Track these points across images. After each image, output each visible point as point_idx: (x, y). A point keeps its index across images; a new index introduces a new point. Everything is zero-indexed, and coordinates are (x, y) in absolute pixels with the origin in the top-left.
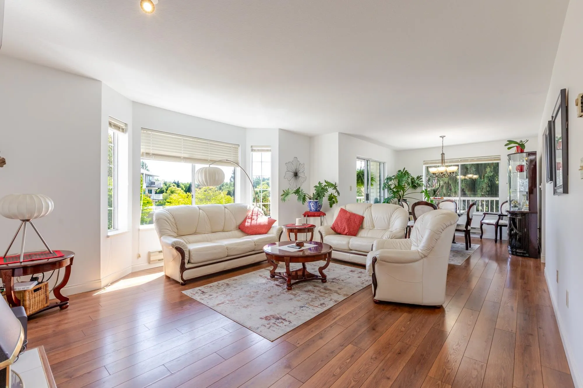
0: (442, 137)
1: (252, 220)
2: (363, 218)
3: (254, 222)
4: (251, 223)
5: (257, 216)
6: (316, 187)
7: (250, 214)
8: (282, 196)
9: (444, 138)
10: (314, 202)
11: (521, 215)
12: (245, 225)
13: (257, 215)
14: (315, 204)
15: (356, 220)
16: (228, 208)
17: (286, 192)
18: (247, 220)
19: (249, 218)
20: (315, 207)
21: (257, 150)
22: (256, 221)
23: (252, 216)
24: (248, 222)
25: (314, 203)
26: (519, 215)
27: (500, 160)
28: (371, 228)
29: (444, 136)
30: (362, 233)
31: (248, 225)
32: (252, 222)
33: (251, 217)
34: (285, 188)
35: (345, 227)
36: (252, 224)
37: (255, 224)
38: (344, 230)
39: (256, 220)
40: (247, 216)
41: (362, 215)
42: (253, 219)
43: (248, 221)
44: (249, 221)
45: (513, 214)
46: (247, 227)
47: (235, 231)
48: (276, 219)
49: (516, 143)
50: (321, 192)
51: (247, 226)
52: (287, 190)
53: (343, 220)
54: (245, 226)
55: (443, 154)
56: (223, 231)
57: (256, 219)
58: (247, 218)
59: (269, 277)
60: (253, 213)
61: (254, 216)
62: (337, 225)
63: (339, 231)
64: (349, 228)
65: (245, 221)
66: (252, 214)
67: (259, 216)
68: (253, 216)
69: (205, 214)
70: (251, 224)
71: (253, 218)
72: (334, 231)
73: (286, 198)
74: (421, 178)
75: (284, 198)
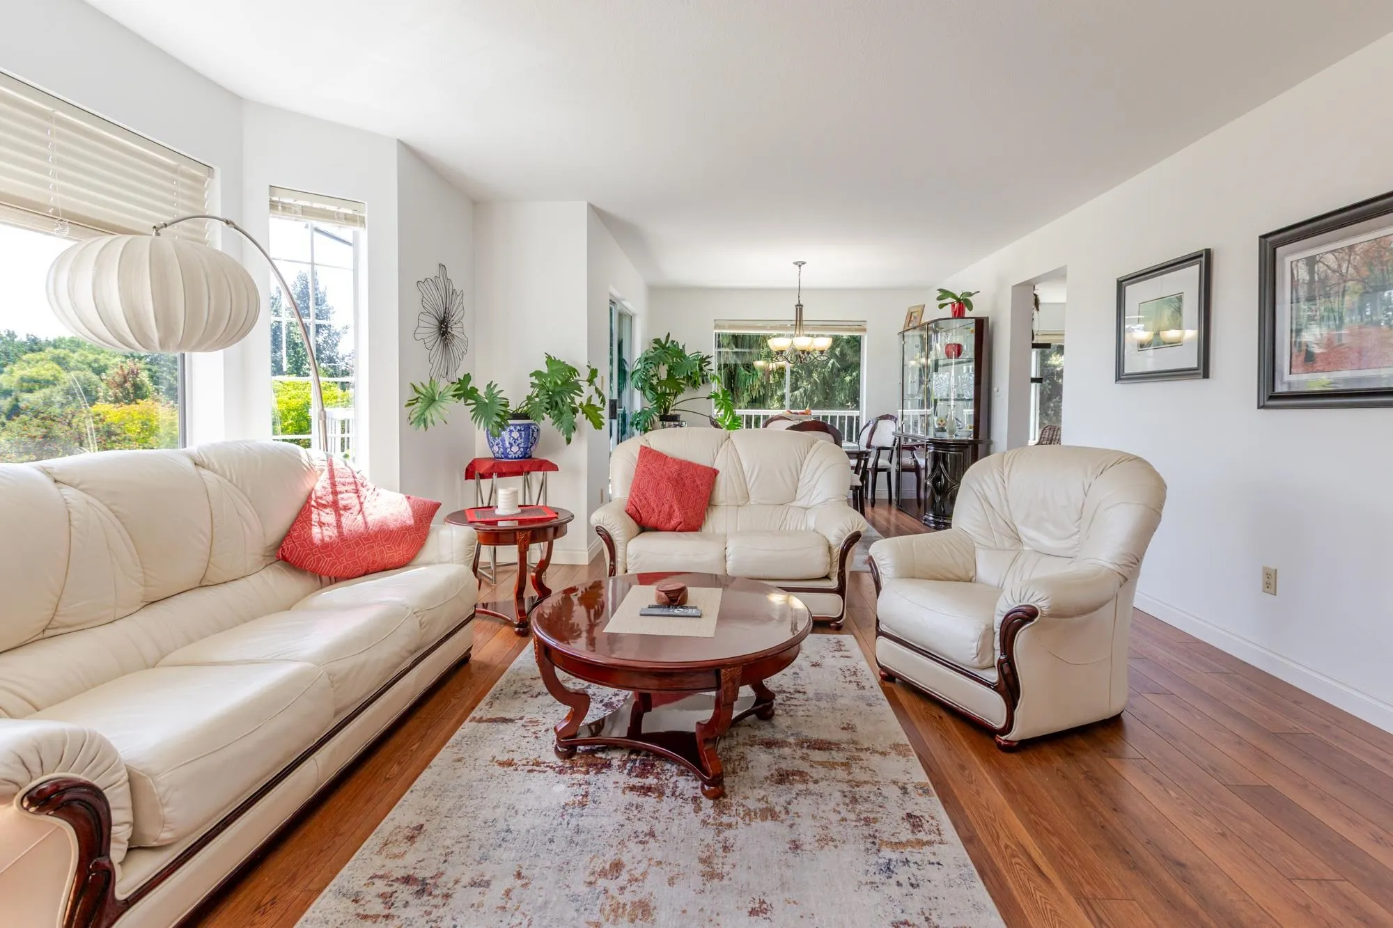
0: (800, 264)
1: (339, 516)
2: (715, 473)
3: (352, 522)
4: (339, 525)
5: (357, 491)
6: (537, 374)
7: (320, 485)
8: (409, 405)
9: (802, 266)
10: (518, 428)
11: (955, 447)
12: (310, 536)
13: (353, 487)
14: (523, 433)
15: (697, 479)
16: (217, 466)
17: (424, 391)
18: (314, 517)
19: (325, 506)
20: (522, 445)
21: (298, 209)
22: (360, 517)
23: (335, 493)
24: (321, 524)
25: (519, 431)
26: (952, 447)
27: (865, 330)
28: (740, 503)
29: (804, 263)
30: (717, 521)
31: (327, 539)
32: (343, 519)
33: (330, 498)
34: (421, 377)
35: (671, 507)
36: (345, 531)
37: (362, 529)
38: (670, 516)
39: (361, 511)
40: (309, 497)
41: (710, 466)
42: (346, 508)
43: (323, 520)
44: (328, 517)
45: (939, 444)
46: (325, 546)
47: (263, 573)
48: (435, 501)
49: (954, 296)
50: (559, 393)
51: (323, 540)
52: (427, 385)
53: (662, 486)
54: (313, 544)
55: (799, 307)
56: (203, 585)
57: (358, 507)
58: (313, 503)
59: (552, 758)
60: (337, 479)
61: (345, 495)
62: (644, 502)
63: (653, 520)
64: (683, 508)
65: (303, 516)
66: (333, 485)
67: (363, 491)
68: (340, 496)
69: (105, 509)
70: (340, 533)
71: (342, 503)
72: (636, 521)
73: (432, 414)
74: (709, 363)
75: (423, 414)
